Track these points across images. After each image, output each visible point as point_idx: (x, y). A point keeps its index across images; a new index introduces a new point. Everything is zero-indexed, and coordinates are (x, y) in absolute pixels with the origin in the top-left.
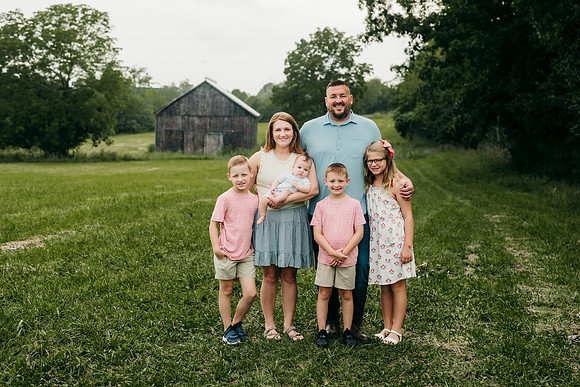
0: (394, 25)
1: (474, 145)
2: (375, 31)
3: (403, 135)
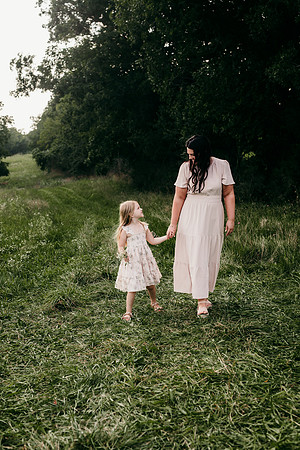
0: (38, 84)
1: (104, 172)
2: (23, 88)
3: (43, 169)
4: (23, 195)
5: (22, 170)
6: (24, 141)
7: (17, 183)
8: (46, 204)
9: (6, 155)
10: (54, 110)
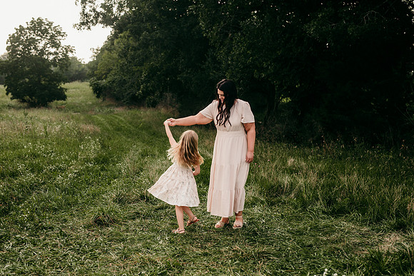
0: (100, 19)
2: (86, 22)
4: (78, 120)
5: (79, 96)
6: (83, 69)
7: (73, 108)
8: (98, 129)
9: (65, 81)
10: (113, 44)
